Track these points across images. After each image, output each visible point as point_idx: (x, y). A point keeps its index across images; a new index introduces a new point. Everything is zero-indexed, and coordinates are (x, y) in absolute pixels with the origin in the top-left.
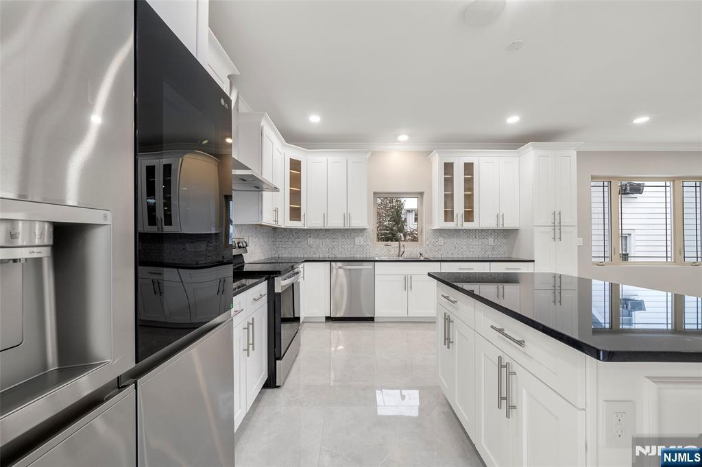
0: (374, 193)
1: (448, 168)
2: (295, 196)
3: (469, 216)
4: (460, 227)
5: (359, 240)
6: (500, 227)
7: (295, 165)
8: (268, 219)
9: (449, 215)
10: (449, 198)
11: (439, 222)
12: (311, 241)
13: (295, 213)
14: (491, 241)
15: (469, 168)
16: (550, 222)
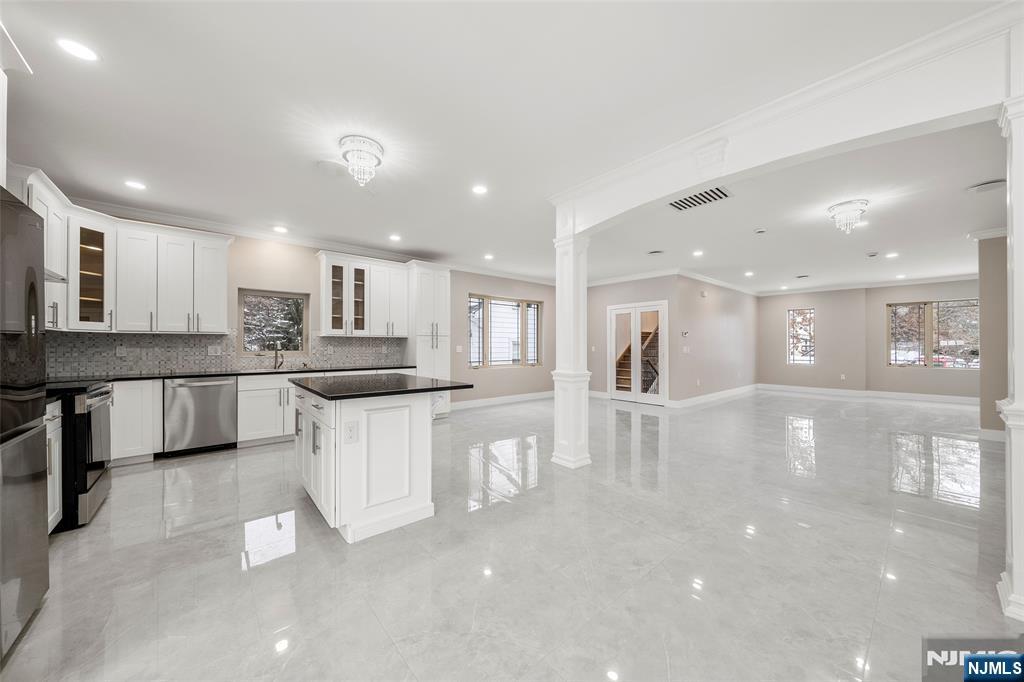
0: (239, 289)
1: (337, 271)
3: (359, 324)
4: (349, 334)
5: (213, 350)
6: (390, 335)
9: (337, 322)
10: (337, 306)
11: (327, 330)
12: (122, 351)
13: (91, 311)
14: (384, 349)
15: (359, 274)
16: (429, 332)
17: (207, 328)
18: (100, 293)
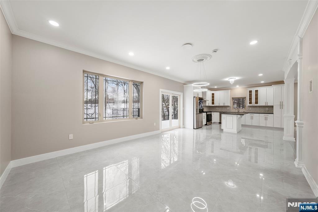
0: (232, 98)
1: (250, 92)
2: (213, 100)
3: (257, 102)
4: (253, 105)
5: (228, 108)
6: (266, 105)
7: (213, 94)
8: (207, 105)
9: (250, 103)
10: (250, 99)
11: (248, 105)
12: (217, 108)
13: (213, 103)
15: (257, 91)
16: (279, 104)
17: (226, 105)
18: (214, 101)
